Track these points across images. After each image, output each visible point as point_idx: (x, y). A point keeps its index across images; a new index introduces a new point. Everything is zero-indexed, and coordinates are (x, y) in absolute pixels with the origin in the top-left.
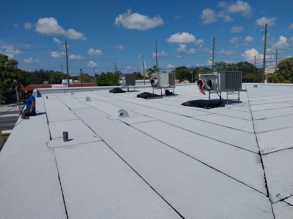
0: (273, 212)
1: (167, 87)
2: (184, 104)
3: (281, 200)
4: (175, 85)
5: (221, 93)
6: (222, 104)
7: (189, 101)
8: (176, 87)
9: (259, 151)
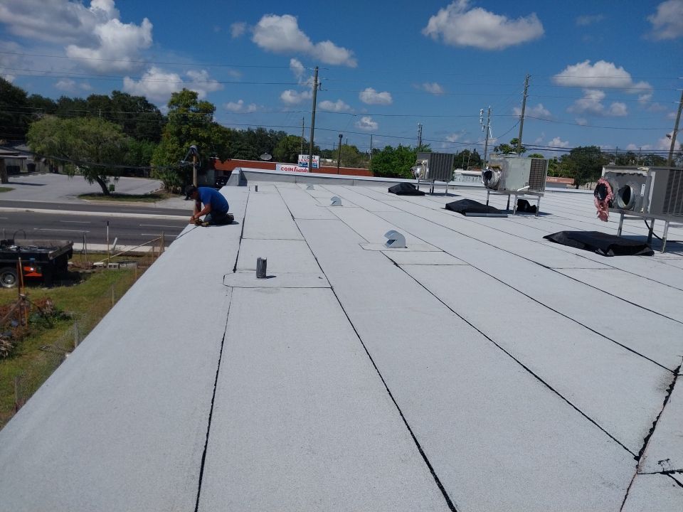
0: (628, 489)
1: (522, 193)
2: (550, 238)
3: (664, 473)
4: (544, 190)
5: (653, 222)
6: (647, 250)
7: (564, 232)
8: (545, 194)
9: (679, 367)
